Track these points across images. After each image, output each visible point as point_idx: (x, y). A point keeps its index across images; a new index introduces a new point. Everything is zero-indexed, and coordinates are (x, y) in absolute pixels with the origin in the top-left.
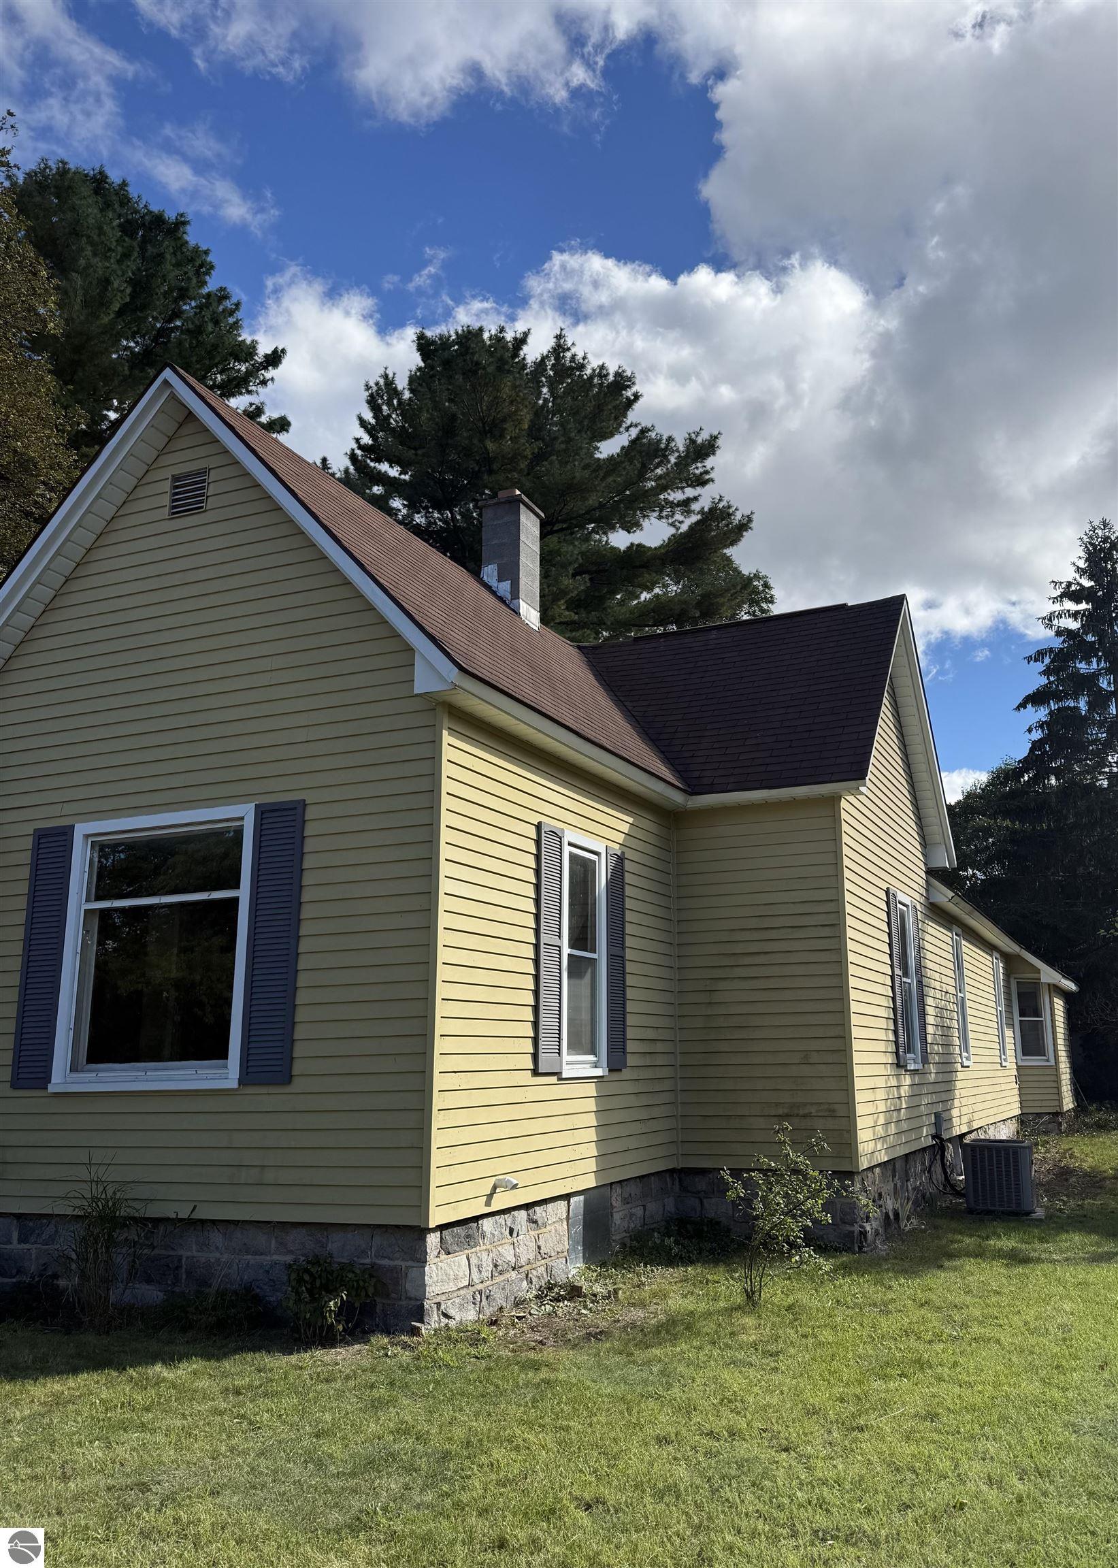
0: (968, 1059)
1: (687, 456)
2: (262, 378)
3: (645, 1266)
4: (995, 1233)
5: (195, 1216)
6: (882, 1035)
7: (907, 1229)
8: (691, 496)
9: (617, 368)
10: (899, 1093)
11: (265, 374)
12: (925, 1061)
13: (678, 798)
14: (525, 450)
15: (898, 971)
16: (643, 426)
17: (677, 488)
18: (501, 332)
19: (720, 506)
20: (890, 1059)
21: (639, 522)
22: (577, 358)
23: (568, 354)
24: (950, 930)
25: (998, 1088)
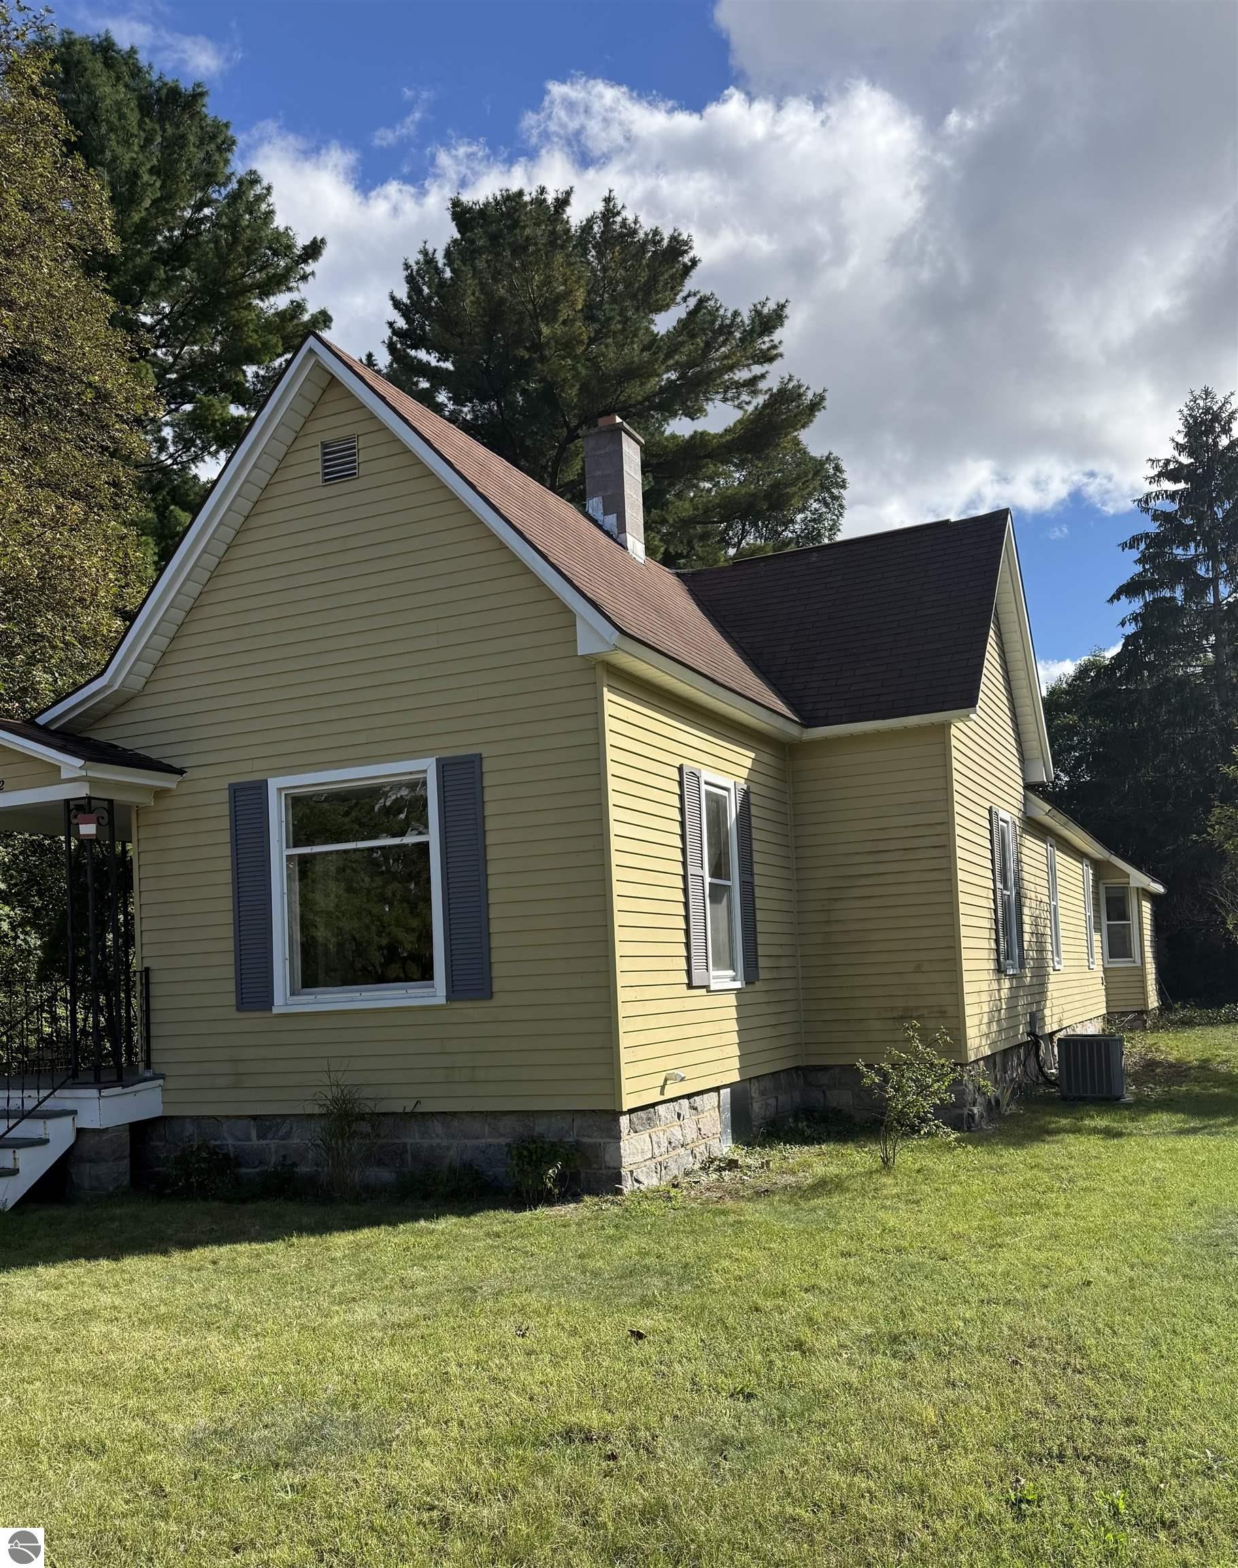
0: (1059, 963)
1: (752, 330)
2: (302, 272)
3: (785, 1144)
4: (1088, 1116)
5: (419, 1109)
6: (985, 944)
7: (1007, 1113)
8: (759, 374)
9: (671, 232)
10: (1000, 996)
11: (306, 268)
12: (1022, 966)
13: (794, 731)
14: (581, 334)
15: (999, 885)
16: (702, 294)
17: (744, 366)
18: (541, 194)
19: (790, 386)
20: (992, 965)
21: (702, 407)
22: (628, 222)
23: (619, 219)
24: (1044, 842)
25: (1086, 989)
